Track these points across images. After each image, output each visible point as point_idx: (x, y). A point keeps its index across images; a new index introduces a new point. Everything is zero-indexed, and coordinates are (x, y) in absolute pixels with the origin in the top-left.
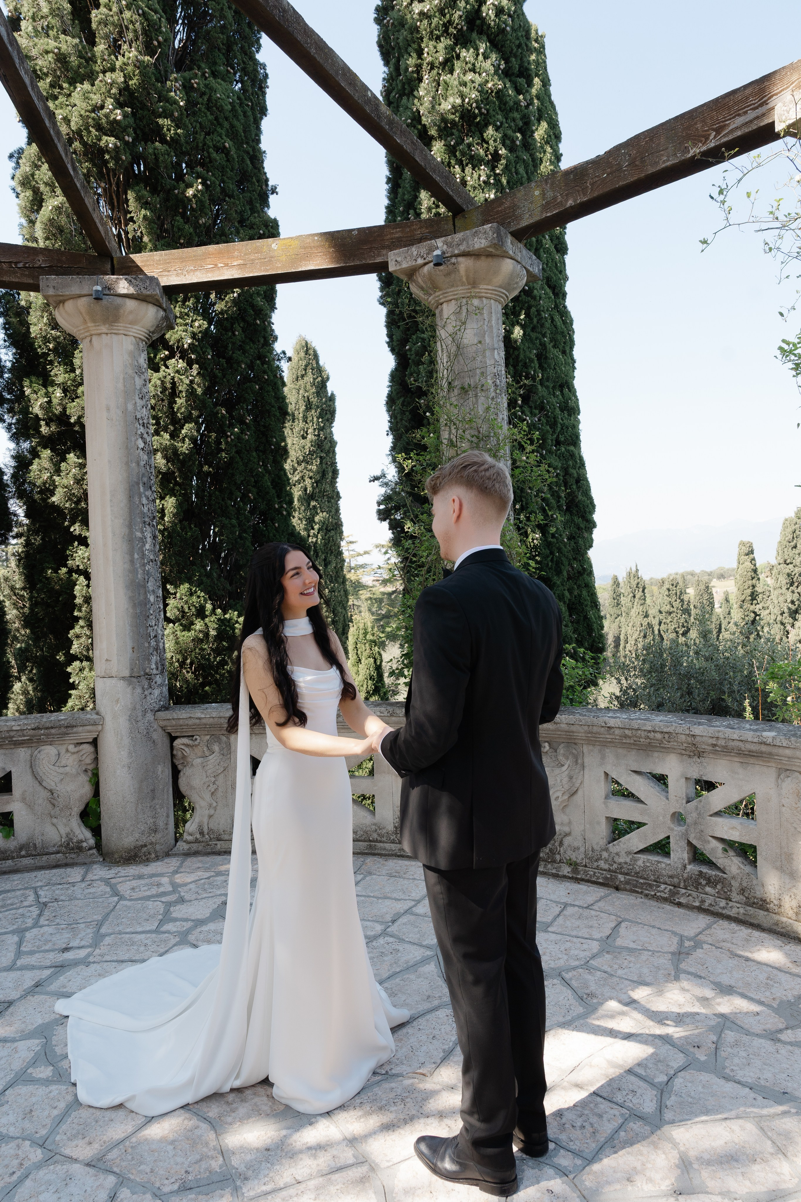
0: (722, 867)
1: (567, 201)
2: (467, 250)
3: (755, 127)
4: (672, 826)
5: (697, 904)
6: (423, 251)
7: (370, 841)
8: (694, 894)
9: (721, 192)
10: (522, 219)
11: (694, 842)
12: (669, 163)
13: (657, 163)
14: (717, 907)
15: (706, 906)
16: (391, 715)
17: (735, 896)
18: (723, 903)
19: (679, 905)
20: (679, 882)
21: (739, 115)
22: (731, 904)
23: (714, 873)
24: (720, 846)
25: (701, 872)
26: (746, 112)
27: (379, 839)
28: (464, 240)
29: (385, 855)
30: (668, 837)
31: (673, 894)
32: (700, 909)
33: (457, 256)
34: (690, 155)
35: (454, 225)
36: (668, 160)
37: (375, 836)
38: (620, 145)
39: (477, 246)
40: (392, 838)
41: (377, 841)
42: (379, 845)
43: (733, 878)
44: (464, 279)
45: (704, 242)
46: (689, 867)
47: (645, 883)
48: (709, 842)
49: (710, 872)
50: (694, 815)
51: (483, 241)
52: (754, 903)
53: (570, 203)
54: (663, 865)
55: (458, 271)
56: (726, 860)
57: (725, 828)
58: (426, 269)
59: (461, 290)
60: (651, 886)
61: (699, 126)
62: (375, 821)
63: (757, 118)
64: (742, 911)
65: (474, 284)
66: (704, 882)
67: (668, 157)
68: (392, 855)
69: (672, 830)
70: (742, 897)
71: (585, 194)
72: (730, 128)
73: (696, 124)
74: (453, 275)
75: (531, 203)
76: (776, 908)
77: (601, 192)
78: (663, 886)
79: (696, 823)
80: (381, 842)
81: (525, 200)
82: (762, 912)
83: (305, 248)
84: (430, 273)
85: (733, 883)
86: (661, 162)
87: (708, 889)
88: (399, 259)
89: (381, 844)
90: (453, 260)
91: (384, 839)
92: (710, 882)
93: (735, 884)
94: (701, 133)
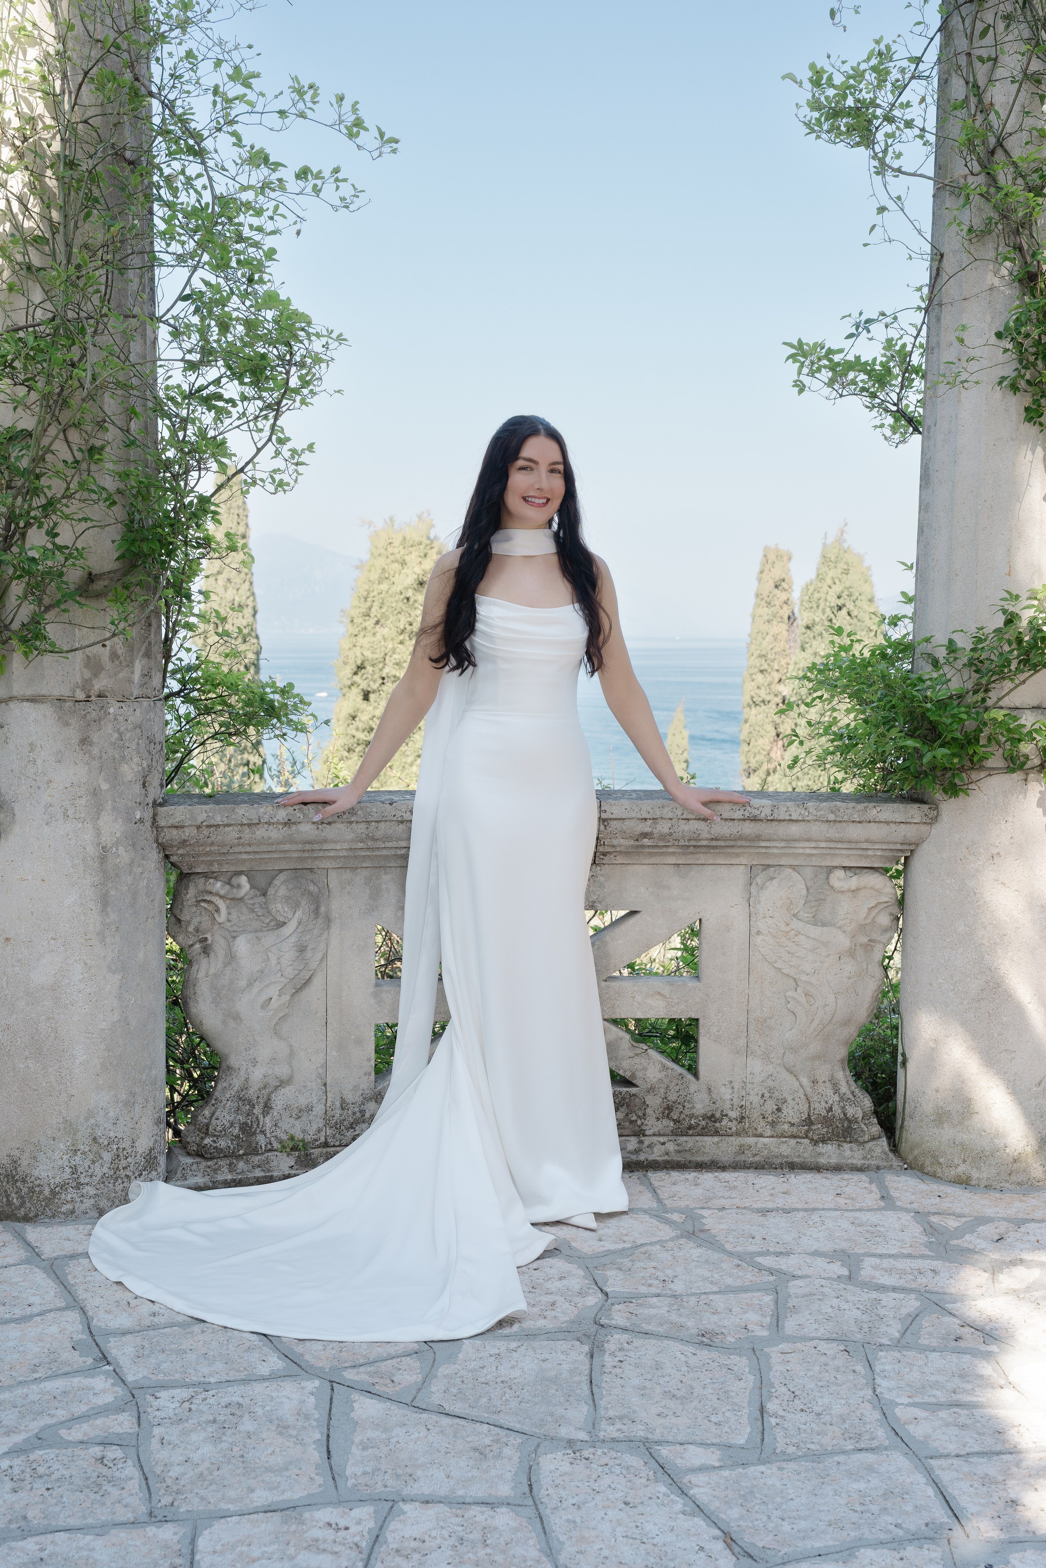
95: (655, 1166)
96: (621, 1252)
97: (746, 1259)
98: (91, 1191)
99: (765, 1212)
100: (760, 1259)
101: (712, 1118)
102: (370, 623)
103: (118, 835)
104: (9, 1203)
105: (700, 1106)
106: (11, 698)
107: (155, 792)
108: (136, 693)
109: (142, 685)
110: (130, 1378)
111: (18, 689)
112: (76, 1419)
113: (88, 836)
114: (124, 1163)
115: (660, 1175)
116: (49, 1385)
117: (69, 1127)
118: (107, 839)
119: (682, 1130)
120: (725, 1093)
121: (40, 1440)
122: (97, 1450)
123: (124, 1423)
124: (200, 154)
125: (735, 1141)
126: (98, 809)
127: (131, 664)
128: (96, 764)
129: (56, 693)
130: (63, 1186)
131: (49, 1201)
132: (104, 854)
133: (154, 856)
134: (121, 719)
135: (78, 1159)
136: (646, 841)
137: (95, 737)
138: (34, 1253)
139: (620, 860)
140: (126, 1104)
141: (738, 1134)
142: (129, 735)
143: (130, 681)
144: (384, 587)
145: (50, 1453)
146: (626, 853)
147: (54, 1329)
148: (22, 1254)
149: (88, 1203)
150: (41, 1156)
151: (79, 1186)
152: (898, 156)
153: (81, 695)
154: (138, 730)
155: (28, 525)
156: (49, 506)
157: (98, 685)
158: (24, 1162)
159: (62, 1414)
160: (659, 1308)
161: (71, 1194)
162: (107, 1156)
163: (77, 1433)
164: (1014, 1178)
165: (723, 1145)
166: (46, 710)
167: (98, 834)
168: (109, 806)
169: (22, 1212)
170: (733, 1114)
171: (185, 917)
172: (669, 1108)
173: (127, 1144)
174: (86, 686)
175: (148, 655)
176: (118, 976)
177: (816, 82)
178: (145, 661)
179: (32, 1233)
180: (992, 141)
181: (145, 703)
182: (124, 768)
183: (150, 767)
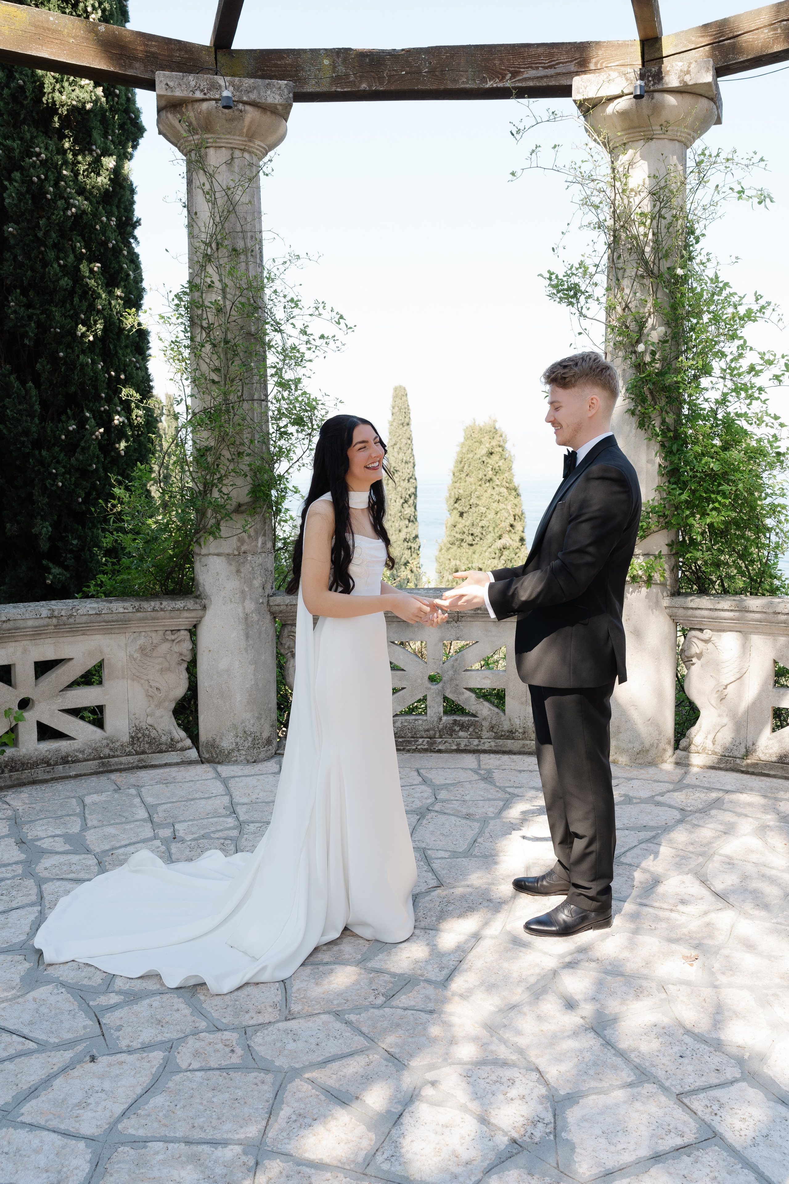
0: (474, 712)
1: (361, 83)
2: (258, 100)
3: (545, 84)
4: (429, 686)
5: (455, 747)
6: (204, 85)
7: (101, 758)
8: (450, 740)
9: (518, 132)
10: (306, 83)
11: (450, 696)
12: (467, 86)
13: (455, 81)
14: (472, 746)
15: (462, 747)
16: (138, 611)
17: (485, 734)
18: (476, 742)
19: (440, 751)
20: (435, 734)
21: (532, 67)
22: (483, 741)
23: (467, 719)
24: (473, 696)
25: (455, 721)
26: (537, 68)
27: (112, 753)
28: (254, 88)
29: (124, 770)
30: (426, 696)
31: (430, 744)
32: (458, 751)
33: (245, 103)
34: (487, 86)
35: (216, 58)
36: (467, 83)
37: (107, 751)
38: (421, 49)
39: (270, 100)
40: (128, 750)
41: (109, 757)
42: (113, 760)
43: (484, 719)
44: (245, 130)
45: (513, 174)
46: (444, 718)
47: (404, 741)
48: (463, 693)
49: (463, 718)
50: (451, 672)
51: (278, 97)
52: (502, 736)
53: (364, 86)
54: (420, 722)
55: (243, 120)
56: (478, 706)
57: (479, 679)
58: (205, 106)
59: (237, 140)
60: (409, 742)
61: (497, 62)
62: (106, 735)
63: (546, 77)
64: (493, 744)
65: (251, 137)
66: (457, 728)
67: (468, 80)
68: (133, 768)
69: (430, 689)
70: (491, 733)
71: (381, 84)
72: (525, 76)
73: (494, 59)
74: (235, 123)
75: (319, 70)
76: (521, 736)
77: (399, 88)
78: (421, 740)
79: (451, 679)
80: (114, 757)
81: (312, 64)
82: (509, 741)
83: (36, 27)
84: (209, 112)
85: (484, 723)
86: (460, 81)
87: (461, 734)
88: (171, 84)
89: (116, 759)
90: (241, 106)
91: (118, 753)
92: (463, 727)
93: (486, 724)
94: (498, 70)
95: (485, 752)
96: (451, 785)
97: (503, 789)
98: (244, 753)
99: (520, 771)
100: (507, 789)
101: (511, 732)
102: (463, 475)
103: (253, 609)
104: (212, 756)
105: (506, 727)
106: (210, 554)
107: (268, 591)
108: (259, 551)
109: (262, 548)
110: (241, 819)
111: (212, 550)
112: (217, 831)
113: (240, 610)
114: (257, 742)
115: (486, 755)
116: (211, 820)
117: (235, 727)
118: (248, 611)
119: (498, 737)
120: (517, 721)
121: (203, 837)
122: (222, 841)
123: (235, 833)
124: (281, 331)
125: (521, 742)
126: (244, 598)
127: (257, 539)
128: (243, 580)
129: (227, 552)
130: (233, 750)
131: (227, 756)
132: (247, 617)
133: (269, 617)
134: (253, 561)
135: (238, 739)
136: (479, 612)
137: (242, 570)
138: (219, 774)
139: (469, 619)
140: (258, 718)
141: (523, 739)
142: (256, 568)
143: (257, 546)
144: (471, 455)
145: (206, 841)
146: (472, 617)
147: (219, 802)
148: (214, 775)
149: (243, 757)
150: (224, 738)
151: (239, 750)
152: (588, 309)
153: (236, 553)
154: (261, 567)
155: (212, 486)
156: (220, 479)
157: (243, 549)
158: (218, 740)
159: (213, 829)
160: (456, 805)
161: (236, 753)
162: (250, 739)
163: (217, 835)
164: (637, 761)
165: (516, 744)
166: (223, 559)
167: (244, 609)
168: (248, 597)
169: (217, 760)
170: (520, 731)
171: (284, 642)
172: (493, 727)
173: (258, 734)
174: (238, 549)
175: (264, 535)
176: (253, 666)
177: (550, 279)
178: (263, 538)
179: (220, 768)
180: (624, 304)
181: (263, 555)
182: (255, 582)
183: (266, 581)
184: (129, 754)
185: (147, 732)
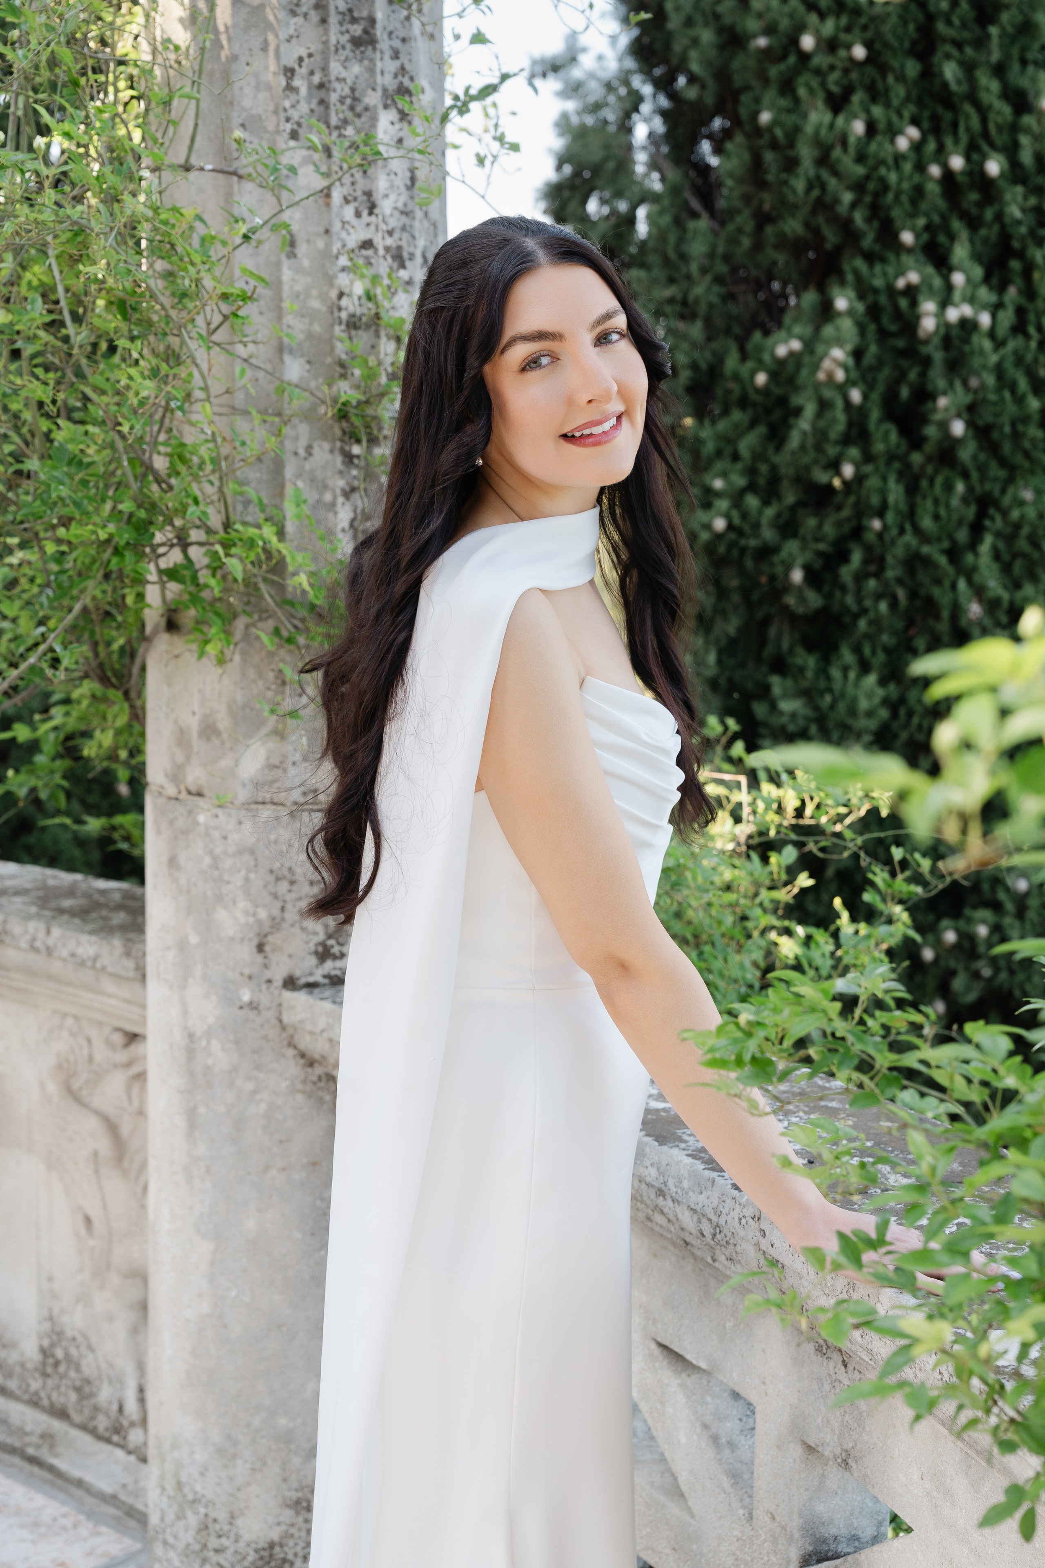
103: (211, 1020)
108: (242, 795)
109: (269, 783)
114: (213, 1542)
126: (181, 973)
134: (216, 834)
137: (182, 858)
142: (228, 863)
143: (233, 773)
154: (247, 857)
157: (195, 775)
162: (193, 1520)
167: (185, 1013)
168: (198, 971)
175: (279, 732)
178: (273, 744)
181: (266, 813)
182: (221, 915)
183: (276, 924)
184: (34, 1403)
185: (73, 1352)
